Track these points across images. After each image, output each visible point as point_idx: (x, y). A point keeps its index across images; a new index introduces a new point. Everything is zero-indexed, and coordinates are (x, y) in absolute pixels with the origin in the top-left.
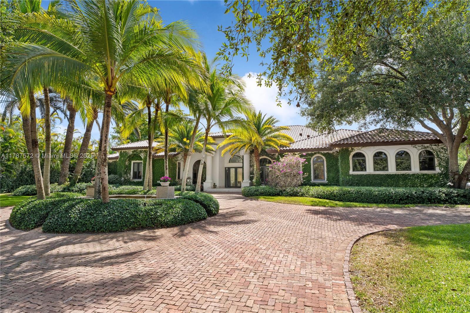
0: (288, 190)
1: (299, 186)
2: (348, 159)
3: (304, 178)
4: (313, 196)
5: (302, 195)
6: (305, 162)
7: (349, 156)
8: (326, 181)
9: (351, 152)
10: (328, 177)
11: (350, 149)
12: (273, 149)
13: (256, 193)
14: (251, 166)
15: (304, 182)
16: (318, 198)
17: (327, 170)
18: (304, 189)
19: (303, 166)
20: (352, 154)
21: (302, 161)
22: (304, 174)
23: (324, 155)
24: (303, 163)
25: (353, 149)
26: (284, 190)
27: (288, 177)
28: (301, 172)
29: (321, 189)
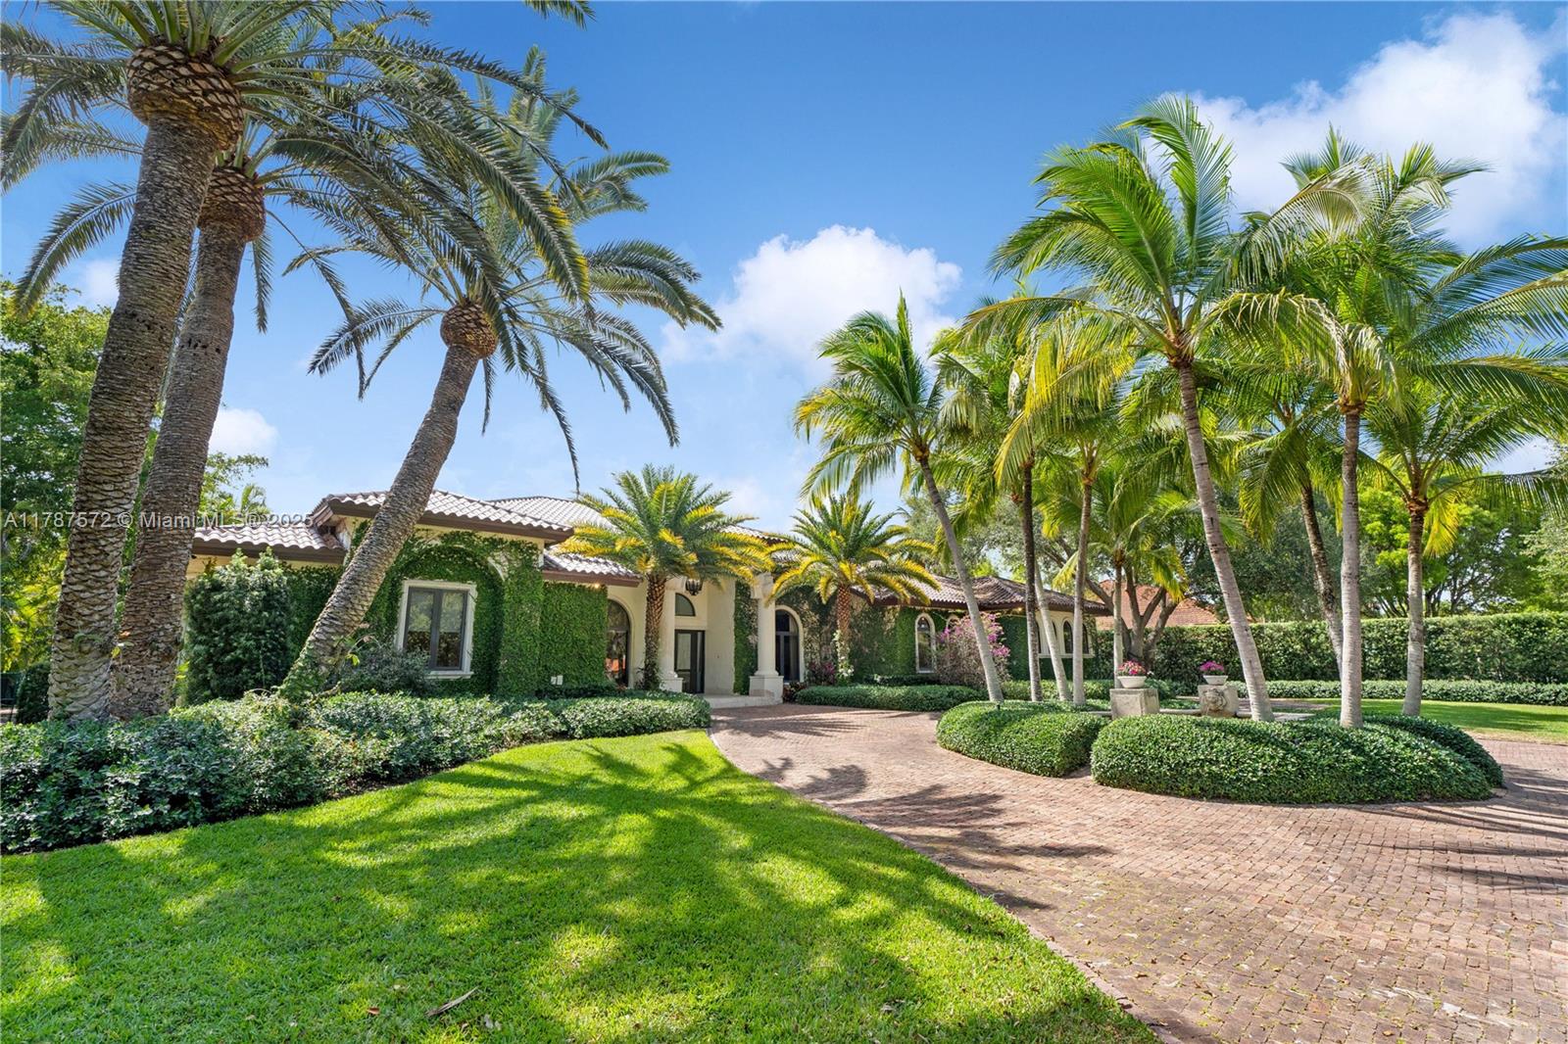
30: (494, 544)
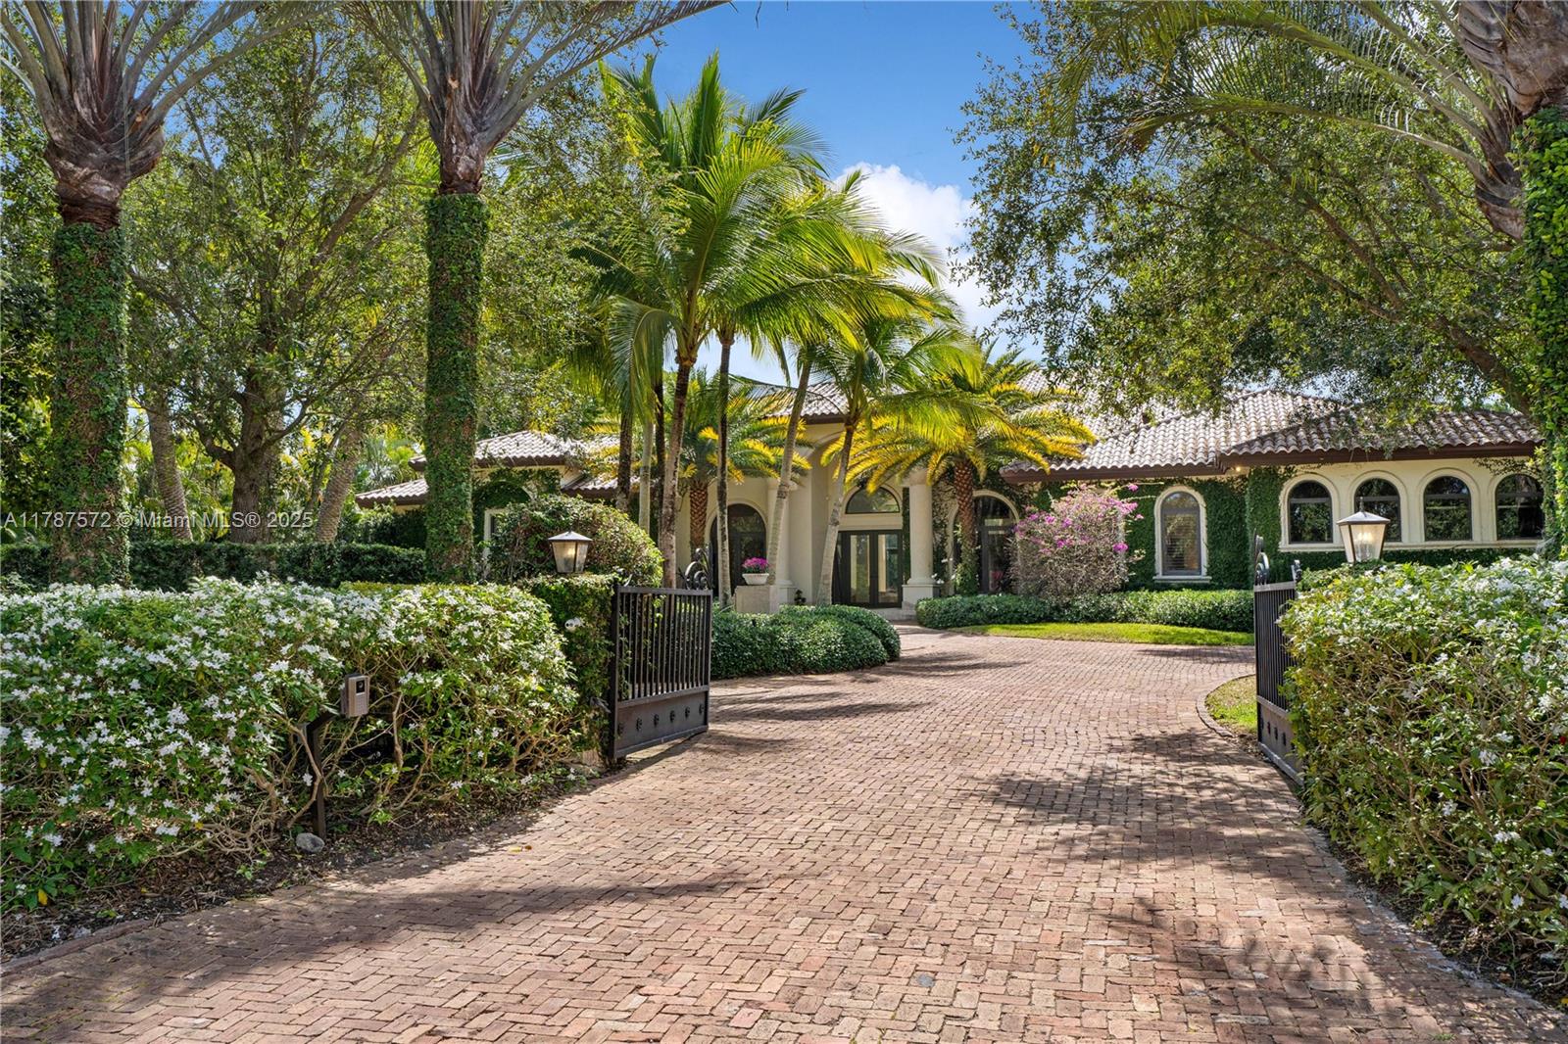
0: (1081, 603)
1: (1115, 590)
2: (1276, 505)
3: (1130, 567)
4: (1158, 619)
5: (1125, 619)
6: (1135, 513)
7: (1278, 493)
8: (1204, 576)
9: (1285, 479)
10: (1211, 561)
11: (1282, 469)
12: (1025, 467)
13: (972, 615)
14: (937, 527)
15: (1131, 578)
16: (1176, 624)
17: (1209, 538)
18: (1130, 601)
19: (1127, 527)
20: (1288, 486)
21: (1126, 512)
22: (1130, 552)
23: (1199, 487)
24: (1126, 517)
25: (1289, 470)
26: (1068, 606)
27: (1079, 561)
28: (1122, 544)
29: (1185, 599)
30: (526, 475)
